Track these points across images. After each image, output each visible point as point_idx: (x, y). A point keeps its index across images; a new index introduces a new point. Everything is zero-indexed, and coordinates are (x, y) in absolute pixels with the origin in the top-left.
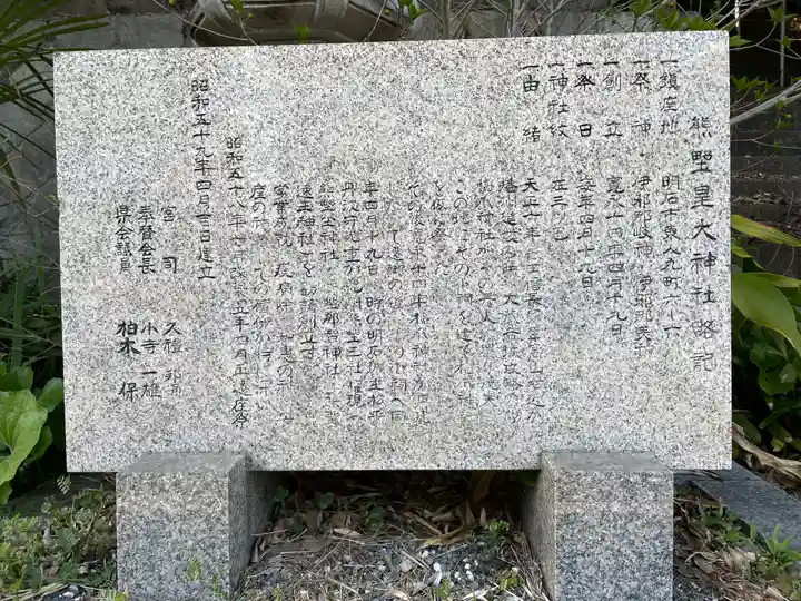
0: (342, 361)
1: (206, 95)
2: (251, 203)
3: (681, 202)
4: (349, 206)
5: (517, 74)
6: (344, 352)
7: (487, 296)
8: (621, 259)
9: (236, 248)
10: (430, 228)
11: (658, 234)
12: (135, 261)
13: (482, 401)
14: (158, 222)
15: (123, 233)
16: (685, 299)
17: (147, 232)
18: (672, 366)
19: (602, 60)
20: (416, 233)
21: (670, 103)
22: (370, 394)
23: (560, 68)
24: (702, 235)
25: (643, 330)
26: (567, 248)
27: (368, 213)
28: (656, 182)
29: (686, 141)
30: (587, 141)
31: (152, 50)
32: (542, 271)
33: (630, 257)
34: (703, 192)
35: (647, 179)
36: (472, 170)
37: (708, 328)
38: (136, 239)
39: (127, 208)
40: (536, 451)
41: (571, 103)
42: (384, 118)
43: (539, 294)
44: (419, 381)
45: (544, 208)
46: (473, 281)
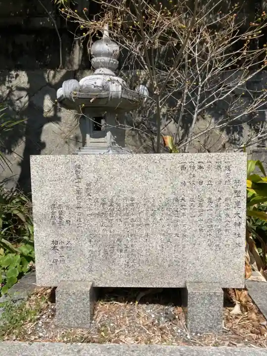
0: (123, 254)
1: (80, 170)
2: (94, 204)
3: (231, 206)
4: (125, 205)
5: (179, 165)
6: (123, 251)
7: (169, 234)
8: (211, 224)
9: (89, 218)
10: (151, 212)
11: (223, 216)
12: (57, 221)
13: (167, 266)
14: (64, 209)
15: (53, 213)
16: (232, 236)
17: (61, 213)
18: (227, 257)
19: (206, 161)
20: (147, 214)
21: (228, 175)
22: (132, 264)
23: (193, 164)
24: (237, 216)
25: (218, 245)
26: (195, 220)
27: (131, 207)
28: (223, 200)
29: (232, 187)
30: (201, 187)
31: (62, 155)
32: (187, 227)
33: (214, 223)
34: (238, 203)
35: (220, 199)
36: (164, 194)
37: (239, 245)
38: (57, 214)
39: (54, 205)
40: (183, 282)
41: (196, 174)
42: (136, 178)
43: (186, 233)
44: (147, 260)
45: (188, 207)
46: (165, 229)
